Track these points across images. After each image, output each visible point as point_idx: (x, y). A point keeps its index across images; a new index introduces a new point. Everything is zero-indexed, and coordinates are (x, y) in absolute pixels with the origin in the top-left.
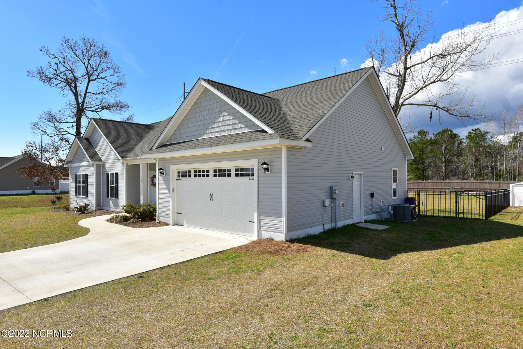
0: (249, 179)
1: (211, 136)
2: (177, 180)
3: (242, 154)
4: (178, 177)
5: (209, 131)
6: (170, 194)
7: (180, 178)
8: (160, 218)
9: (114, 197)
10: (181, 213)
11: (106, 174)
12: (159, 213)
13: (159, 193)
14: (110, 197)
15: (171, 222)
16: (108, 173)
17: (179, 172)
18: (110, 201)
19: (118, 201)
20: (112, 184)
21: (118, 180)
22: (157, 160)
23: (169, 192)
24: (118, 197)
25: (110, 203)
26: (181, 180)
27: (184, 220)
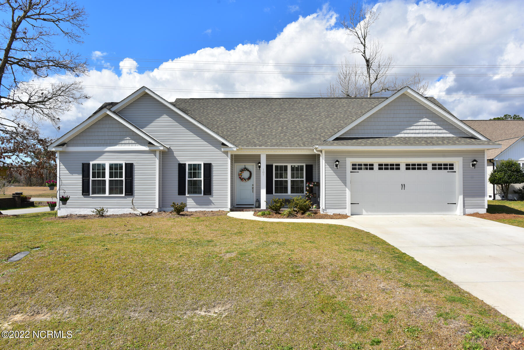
0: (448, 172)
1: (406, 135)
2: (351, 172)
3: (443, 153)
4: (352, 169)
5: (405, 132)
6: (346, 186)
7: (357, 171)
8: (327, 210)
9: (201, 193)
10: (358, 204)
11: (178, 164)
12: (325, 206)
13: (325, 186)
14: (188, 193)
15: (347, 213)
16: (181, 163)
17: (353, 165)
18: (187, 199)
19: (211, 198)
20: (193, 178)
21: (212, 173)
22: (323, 152)
23: (345, 184)
24: (212, 193)
25: (186, 201)
26: (358, 172)
27: (363, 210)
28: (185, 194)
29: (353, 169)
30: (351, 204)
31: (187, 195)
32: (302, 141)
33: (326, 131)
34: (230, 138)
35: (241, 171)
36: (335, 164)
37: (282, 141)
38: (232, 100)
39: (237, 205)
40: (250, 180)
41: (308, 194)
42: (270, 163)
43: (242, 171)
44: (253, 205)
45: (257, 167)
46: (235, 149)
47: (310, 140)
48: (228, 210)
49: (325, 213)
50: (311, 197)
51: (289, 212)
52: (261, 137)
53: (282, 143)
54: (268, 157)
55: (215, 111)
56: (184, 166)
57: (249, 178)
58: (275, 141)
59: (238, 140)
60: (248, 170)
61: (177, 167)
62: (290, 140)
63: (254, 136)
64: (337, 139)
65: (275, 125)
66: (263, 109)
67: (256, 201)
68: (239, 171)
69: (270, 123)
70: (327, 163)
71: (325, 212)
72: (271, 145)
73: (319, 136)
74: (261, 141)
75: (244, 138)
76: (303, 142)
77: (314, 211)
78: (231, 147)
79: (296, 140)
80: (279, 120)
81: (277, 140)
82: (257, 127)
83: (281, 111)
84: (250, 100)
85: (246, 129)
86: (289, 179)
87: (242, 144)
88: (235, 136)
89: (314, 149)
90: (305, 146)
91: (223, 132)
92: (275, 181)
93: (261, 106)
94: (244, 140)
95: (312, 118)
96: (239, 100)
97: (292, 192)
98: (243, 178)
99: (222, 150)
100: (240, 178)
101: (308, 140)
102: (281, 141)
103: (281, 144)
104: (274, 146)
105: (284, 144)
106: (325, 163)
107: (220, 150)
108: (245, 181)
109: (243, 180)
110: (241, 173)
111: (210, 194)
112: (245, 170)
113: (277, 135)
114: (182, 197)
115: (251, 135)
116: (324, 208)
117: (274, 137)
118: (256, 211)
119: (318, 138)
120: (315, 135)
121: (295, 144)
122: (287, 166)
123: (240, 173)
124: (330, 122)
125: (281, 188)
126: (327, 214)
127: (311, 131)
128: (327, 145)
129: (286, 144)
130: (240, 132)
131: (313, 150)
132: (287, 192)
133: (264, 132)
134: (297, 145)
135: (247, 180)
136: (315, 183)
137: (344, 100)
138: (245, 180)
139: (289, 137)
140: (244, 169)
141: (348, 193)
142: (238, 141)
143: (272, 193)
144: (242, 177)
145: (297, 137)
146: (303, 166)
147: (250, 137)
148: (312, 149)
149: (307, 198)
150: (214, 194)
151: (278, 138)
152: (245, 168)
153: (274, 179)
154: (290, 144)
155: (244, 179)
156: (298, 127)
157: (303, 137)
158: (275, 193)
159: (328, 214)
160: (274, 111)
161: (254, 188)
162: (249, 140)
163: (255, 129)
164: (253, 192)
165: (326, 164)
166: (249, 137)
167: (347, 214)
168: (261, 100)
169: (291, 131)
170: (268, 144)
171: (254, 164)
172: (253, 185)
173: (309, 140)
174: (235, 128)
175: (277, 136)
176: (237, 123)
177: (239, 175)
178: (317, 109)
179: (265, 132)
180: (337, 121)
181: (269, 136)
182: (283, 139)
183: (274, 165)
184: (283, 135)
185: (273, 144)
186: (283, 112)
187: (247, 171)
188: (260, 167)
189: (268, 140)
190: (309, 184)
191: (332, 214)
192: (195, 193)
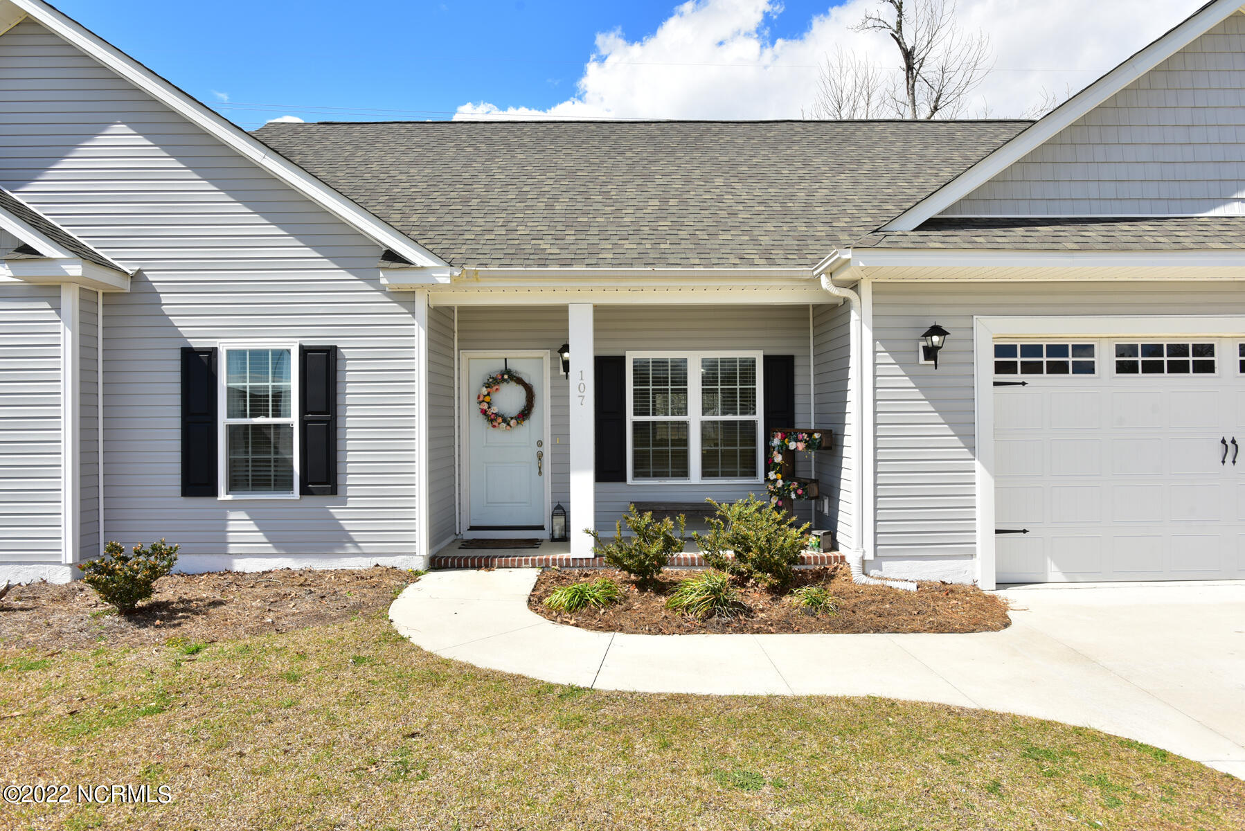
2: (993, 383)
4: (999, 371)
6: (972, 448)
7: (1019, 377)
8: (885, 564)
9: (288, 486)
10: (1025, 531)
11: (180, 351)
12: (876, 545)
13: (875, 449)
14: (233, 486)
15: (978, 576)
16: (194, 346)
17: (1000, 350)
18: (226, 514)
19: (336, 512)
20: (252, 416)
21: (339, 390)
22: (866, 289)
23: (968, 438)
24: (340, 489)
25: (226, 526)
26: (1024, 384)
27: (1049, 561)
28: (214, 493)
29: (1000, 368)
30: (998, 532)
31: (223, 495)
32: (756, 247)
33: (849, 212)
34: (431, 234)
35: (488, 385)
36: (922, 344)
37: (667, 246)
38: (473, 125)
39: (472, 528)
40: (526, 423)
41: (780, 483)
42: (611, 351)
43: (493, 382)
44: (541, 528)
45: (554, 368)
46: (443, 278)
47: (790, 243)
48: (419, 563)
49: (878, 582)
50: (793, 496)
51: (715, 591)
52: (573, 232)
53: (667, 251)
54: (604, 316)
55: (397, 154)
56: (209, 359)
57: (525, 414)
58: (635, 246)
59: (469, 242)
60: (519, 381)
61: (177, 366)
62: (701, 242)
63: (539, 228)
64: (932, 224)
65: (631, 192)
66: (587, 149)
67: (553, 515)
68: (481, 383)
69: (609, 187)
70: (882, 341)
71: (872, 573)
72: (614, 262)
73: (828, 229)
74: (572, 247)
75: (493, 237)
76: (761, 247)
77: (816, 563)
78: (422, 267)
79: (726, 242)
80: (648, 178)
81: (644, 242)
82: (555, 198)
83: (656, 153)
84: (538, 126)
85: (509, 204)
86: (695, 417)
87: (481, 256)
88: (456, 228)
89: (820, 274)
90: (772, 263)
91: (405, 216)
92: (635, 424)
93: (577, 141)
94: (492, 242)
95: (778, 173)
96: (500, 125)
97: (706, 474)
98: (496, 414)
99: (384, 281)
100: (484, 412)
101: (780, 243)
102: (662, 246)
103: (664, 256)
104: (632, 265)
105: (675, 255)
106: (874, 340)
107: (373, 281)
108: (504, 425)
109: (495, 424)
110: (488, 394)
111: (334, 492)
112: (505, 380)
113: (641, 224)
114: (199, 504)
115: (528, 224)
116: (870, 556)
117: (632, 232)
118: (547, 566)
119: (823, 234)
120: (809, 224)
121: (725, 256)
122: (685, 361)
123: (485, 391)
124: (856, 183)
125: (661, 457)
126: (889, 583)
127: (786, 212)
128: (894, 246)
129: (683, 256)
130: (482, 215)
131: (817, 279)
132: (685, 473)
133: (585, 214)
134: (738, 261)
135: (513, 422)
136: (816, 436)
137: (881, 127)
138: (505, 420)
139: (697, 232)
140: (502, 375)
141: (983, 482)
142: (465, 247)
143: (624, 479)
144: (494, 409)
145: (732, 232)
146: (754, 361)
147: (522, 230)
148: (809, 275)
149: (774, 500)
150: (350, 491)
151: (646, 237)
152: (508, 371)
153: (630, 418)
154: (703, 256)
155: (502, 416)
156: (729, 200)
157: (755, 233)
158: (636, 475)
159: (895, 585)
160: (629, 154)
161: (545, 455)
162: (517, 242)
163: (549, 206)
164: (540, 473)
165: (880, 348)
166: (519, 233)
167: (979, 585)
168: (580, 126)
169: (703, 212)
170: (601, 256)
171: (546, 355)
172: (540, 444)
173: (785, 242)
174: (466, 202)
175: (642, 228)
176: (474, 186)
177: (480, 403)
178: (789, 148)
179: (591, 216)
180: (882, 182)
181: (609, 228)
182: (672, 237)
183: (630, 357)
184: (670, 224)
185: (627, 256)
186: (661, 155)
187: (513, 385)
188: (566, 365)
189: (604, 242)
190: (783, 439)
191: (912, 587)
192: (261, 483)
